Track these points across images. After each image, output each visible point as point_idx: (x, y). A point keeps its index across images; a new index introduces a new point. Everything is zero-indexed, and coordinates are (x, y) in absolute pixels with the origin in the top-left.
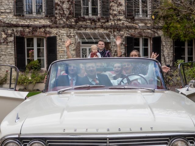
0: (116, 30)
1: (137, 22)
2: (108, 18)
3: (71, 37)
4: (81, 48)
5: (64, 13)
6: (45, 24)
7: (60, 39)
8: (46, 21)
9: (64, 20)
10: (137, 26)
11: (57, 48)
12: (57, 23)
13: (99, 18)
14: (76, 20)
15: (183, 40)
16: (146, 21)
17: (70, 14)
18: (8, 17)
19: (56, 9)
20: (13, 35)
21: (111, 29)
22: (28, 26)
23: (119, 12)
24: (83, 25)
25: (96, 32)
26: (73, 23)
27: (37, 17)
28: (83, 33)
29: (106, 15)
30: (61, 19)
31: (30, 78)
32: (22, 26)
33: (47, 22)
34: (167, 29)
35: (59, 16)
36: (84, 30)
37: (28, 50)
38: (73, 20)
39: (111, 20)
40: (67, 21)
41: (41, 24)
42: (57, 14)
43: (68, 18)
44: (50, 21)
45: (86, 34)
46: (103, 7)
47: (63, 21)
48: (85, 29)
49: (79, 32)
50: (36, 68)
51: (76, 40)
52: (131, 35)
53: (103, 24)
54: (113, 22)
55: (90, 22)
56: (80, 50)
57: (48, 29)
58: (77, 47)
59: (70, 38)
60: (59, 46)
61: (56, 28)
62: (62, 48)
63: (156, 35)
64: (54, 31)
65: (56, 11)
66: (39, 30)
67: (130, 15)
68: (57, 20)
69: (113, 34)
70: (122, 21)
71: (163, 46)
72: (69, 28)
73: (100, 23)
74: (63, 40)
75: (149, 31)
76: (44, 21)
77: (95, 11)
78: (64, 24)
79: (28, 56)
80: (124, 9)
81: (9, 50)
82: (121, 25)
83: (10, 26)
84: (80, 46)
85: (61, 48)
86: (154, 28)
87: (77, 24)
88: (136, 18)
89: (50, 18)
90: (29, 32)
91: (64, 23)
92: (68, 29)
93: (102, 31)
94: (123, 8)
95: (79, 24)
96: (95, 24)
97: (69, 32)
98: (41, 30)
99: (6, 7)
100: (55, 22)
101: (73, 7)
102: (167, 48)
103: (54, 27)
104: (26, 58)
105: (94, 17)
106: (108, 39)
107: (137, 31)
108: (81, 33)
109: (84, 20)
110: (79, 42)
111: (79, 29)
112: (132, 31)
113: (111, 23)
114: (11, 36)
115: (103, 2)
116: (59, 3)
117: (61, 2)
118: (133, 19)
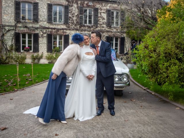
1: (113, 28)
2: (97, 26)
5: (74, 22)
9: (74, 26)
10: (112, 31)
12: (70, 27)
13: (92, 26)
14: (80, 26)
15: (136, 40)
16: (117, 28)
17: (77, 23)
18: (44, 23)
19: (70, 20)
20: (46, 33)
22: (54, 29)
23: (103, 23)
24: (83, 29)
26: (78, 28)
27: (59, 24)
29: (96, 24)
30: (72, 25)
31: (55, 56)
32: (51, 28)
33: (64, 27)
34: (128, 33)
37: (54, 41)
38: (78, 26)
41: (61, 28)
42: (70, 22)
43: (76, 25)
46: (95, 20)
48: (85, 31)
50: (58, 51)
52: (109, 36)
54: (100, 28)
55: (87, 27)
57: (65, 31)
63: (123, 36)
64: (68, 31)
65: (70, 21)
66: (60, 31)
67: (109, 24)
70: (105, 28)
71: (126, 42)
72: (76, 30)
73: (93, 29)
75: (119, 34)
77: (90, 22)
78: (73, 28)
79: (54, 45)
80: (106, 21)
81: (44, 41)
82: (104, 30)
83: (45, 28)
86: (121, 32)
88: (112, 26)
89: (66, 25)
90: (55, 32)
94: (105, 21)
95: (81, 28)
96: (90, 29)
99: (43, 18)
101: (78, 19)
102: (128, 43)
104: (53, 46)
105: (90, 25)
107: (112, 34)
109: (84, 26)
111: (81, 31)
112: (110, 34)
114: (45, 34)
115: (95, 17)
116: (71, 17)
117: (72, 16)
118: (110, 27)
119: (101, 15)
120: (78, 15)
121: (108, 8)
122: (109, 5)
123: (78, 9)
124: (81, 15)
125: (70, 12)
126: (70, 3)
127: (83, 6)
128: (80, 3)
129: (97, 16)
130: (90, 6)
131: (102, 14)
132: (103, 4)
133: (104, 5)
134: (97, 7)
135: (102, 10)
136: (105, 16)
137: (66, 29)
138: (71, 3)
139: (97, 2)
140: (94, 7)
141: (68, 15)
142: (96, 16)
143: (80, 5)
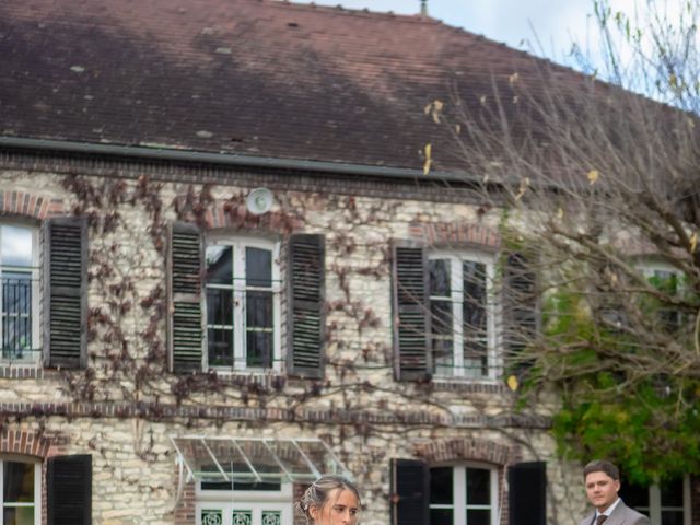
0: (351, 430)
1: (442, 395)
2: (318, 379)
3: (156, 461)
4: (199, 507)
5: (125, 356)
6: (43, 403)
7: (106, 466)
8: (44, 388)
9: (127, 384)
10: (442, 413)
11: (95, 505)
12: (97, 397)
13: (278, 377)
14: (179, 386)
15: (642, 480)
16: (482, 395)
17: (151, 359)
19: (93, 336)
21: (331, 425)
23: (366, 355)
24: (207, 407)
25: (264, 440)
26: (166, 400)
27: (8, 370)
28: (208, 441)
29: (308, 364)
30: (112, 379)
33: (51, 393)
34: (568, 429)
35: (105, 368)
36: (214, 428)
38: (165, 386)
39: (329, 386)
40: (137, 388)
41: (24, 400)
42: (94, 357)
43: (142, 378)
44: (67, 388)
45: (222, 449)
46: (296, 331)
47: (123, 388)
48: (219, 426)
49: (192, 435)
51: (178, 473)
52: (418, 454)
53: (294, 403)
54: (339, 398)
55: (237, 394)
56: (193, 517)
57: (54, 424)
58: (180, 505)
59: (151, 462)
60: (103, 498)
61: (89, 420)
62: (117, 505)
63: (527, 456)
64: (83, 430)
65: (93, 347)
66: (13, 427)
67: (413, 366)
68: (95, 383)
69: (337, 449)
70: (378, 394)
71: (555, 502)
72: (148, 419)
73: (282, 402)
74: (118, 473)
75: (495, 437)
76: (36, 389)
78: (125, 404)
80: (388, 341)
82: (374, 410)
84: (192, 499)
85: (109, 505)
86: (516, 425)
87: (184, 402)
88: (438, 379)
89: (63, 376)
91: (126, 396)
92: (142, 422)
93: (290, 435)
94: (383, 336)
95: (189, 403)
96: (263, 406)
97: (147, 438)
98: (24, 426)
100: (87, 395)
101: (165, 328)
102: (571, 514)
103: (83, 416)
105: (258, 373)
106: (318, 469)
107: (444, 437)
108: (198, 442)
109: (216, 384)
110: (192, 483)
111: (189, 426)
112: (421, 438)
113: (332, 403)
115: (296, 310)
116: (106, 309)
117: (113, 305)
118: (425, 385)
119: (347, 290)
120: (157, 293)
121: (401, 232)
122: (411, 208)
123: (159, 249)
124: (189, 297)
125: (94, 270)
126: (97, 202)
127: (202, 223)
128: (176, 203)
129: (316, 298)
130: (256, 219)
131: (355, 282)
132: (364, 205)
133: (364, 215)
134: (309, 231)
135: (350, 250)
136: (376, 296)
137: (62, 412)
138: (105, 200)
139: (308, 192)
140: (289, 228)
141: (76, 301)
142: (307, 299)
143: (170, 216)
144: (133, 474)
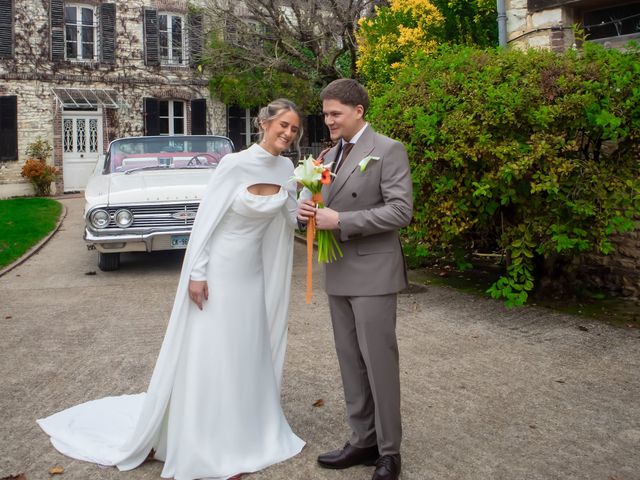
0: (127, 86)
1: (164, 71)
2: (113, 64)
3: (45, 98)
4: (63, 118)
5: (31, 54)
7: (23, 101)
9: (32, 66)
10: (164, 79)
11: (19, 117)
12: (19, 71)
13: (96, 63)
14: (54, 66)
15: (243, 106)
16: (180, 72)
17: (42, 55)
19: (17, 45)
21: (119, 83)
23: (133, 54)
24: (67, 75)
25: (91, 89)
26: (49, 72)
28: (67, 90)
29: (109, 58)
30: (26, 63)
34: (215, 86)
35: (22, 59)
36: (69, 85)
38: (48, 67)
39: (118, 67)
40: (36, 67)
42: (17, 54)
43: (39, 63)
44: (5, 67)
45: (74, 93)
46: (103, 44)
47: (30, 67)
48: (72, 84)
49: (60, 88)
51: (55, 103)
52: (155, 96)
53: (103, 74)
54: (122, 72)
55: (79, 70)
56: (61, 122)
58: (55, 117)
59: (43, 99)
60: (22, 114)
61: (16, 81)
62: (28, 117)
63: (198, 97)
64: (13, 85)
65: (17, 50)
67: (153, 58)
68: (18, 65)
69: (121, 93)
70: (138, 71)
71: (210, 115)
72: (41, 81)
73: (98, 73)
74: (28, 104)
75: (186, 88)
77: (88, 51)
78: (31, 74)
80: (142, 49)
82: (136, 77)
84: (60, 114)
85: (24, 117)
86: (194, 84)
87: (56, 73)
88: (163, 65)
89: (4, 62)
91: (32, 71)
92: (38, 82)
93: (101, 87)
94: (140, 46)
95: (59, 74)
96: (90, 75)
97: (41, 89)
100: (15, 70)
101: (48, 42)
102: (216, 120)
103: (13, 79)
105: (88, 61)
107: (165, 89)
108: (63, 90)
109: (70, 66)
111: (59, 83)
112: (156, 89)
113: (119, 74)
115: (103, 35)
116: (22, 33)
117: (25, 32)
118: (157, 67)
119: (125, 27)
120: (45, 27)
121: (147, 4)
123: (45, 8)
124: (58, 29)
125: (17, 16)
129: (112, 30)
131: (128, 24)
134: (109, 2)
135: (126, 10)
136: (137, 30)
137: (3, 77)
140: (101, 0)
141: (10, 29)
142: (108, 30)
144: (35, 104)
